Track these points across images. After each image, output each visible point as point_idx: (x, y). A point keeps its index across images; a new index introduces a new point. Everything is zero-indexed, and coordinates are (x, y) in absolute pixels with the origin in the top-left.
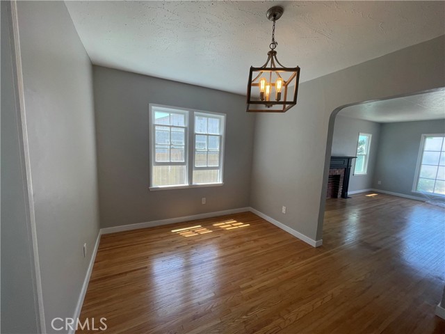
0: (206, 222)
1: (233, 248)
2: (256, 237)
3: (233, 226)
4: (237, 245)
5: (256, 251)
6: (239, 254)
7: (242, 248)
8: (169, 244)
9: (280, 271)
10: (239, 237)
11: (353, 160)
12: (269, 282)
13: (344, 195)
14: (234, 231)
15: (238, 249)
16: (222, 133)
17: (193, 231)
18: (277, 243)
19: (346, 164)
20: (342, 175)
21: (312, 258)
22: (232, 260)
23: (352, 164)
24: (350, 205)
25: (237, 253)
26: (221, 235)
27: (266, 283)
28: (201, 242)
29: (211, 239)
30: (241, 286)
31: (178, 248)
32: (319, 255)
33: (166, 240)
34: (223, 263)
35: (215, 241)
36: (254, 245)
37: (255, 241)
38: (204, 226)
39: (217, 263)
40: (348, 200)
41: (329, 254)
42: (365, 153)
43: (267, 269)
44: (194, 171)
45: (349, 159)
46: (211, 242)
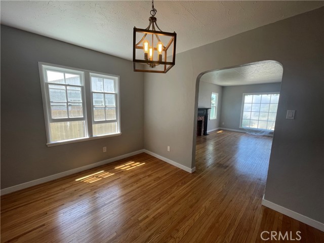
0: (108, 167)
1: (132, 186)
2: (150, 173)
3: (132, 166)
4: (134, 182)
5: (150, 185)
6: (137, 190)
7: (139, 184)
8: (72, 194)
9: (169, 197)
10: (136, 175)
11: (209, 110)
12: (161, 209)
13: (205, 134)
14: (131, 171)
15: (135, 186)
16: (117, 92)
17: (97, 177)
18: (166, 175)
19: (205, 113)
20: (203, 121)
21: (190, 182)
22: (131, 197)
23: (209, 113)
24: (209, 139)
25: (135, 189)
26: (121, 176)
27: (159, 211)
28: (103, 186)
29: (113, 181)
30: (140, 219)
31: (80, 196)
32: (194, 179)
33: (68, 191)
34: (124, 201)
35: (116, 182)
36: (148, 179)
37: (149, 176)
38: (106, 171)
39: (118, 202)
40: (207, 136)
41: (200, 177)
42: (215, 105)
43: (160, 199)
44: (93, 125)
45: (207, 109)
46: (113, 184)
